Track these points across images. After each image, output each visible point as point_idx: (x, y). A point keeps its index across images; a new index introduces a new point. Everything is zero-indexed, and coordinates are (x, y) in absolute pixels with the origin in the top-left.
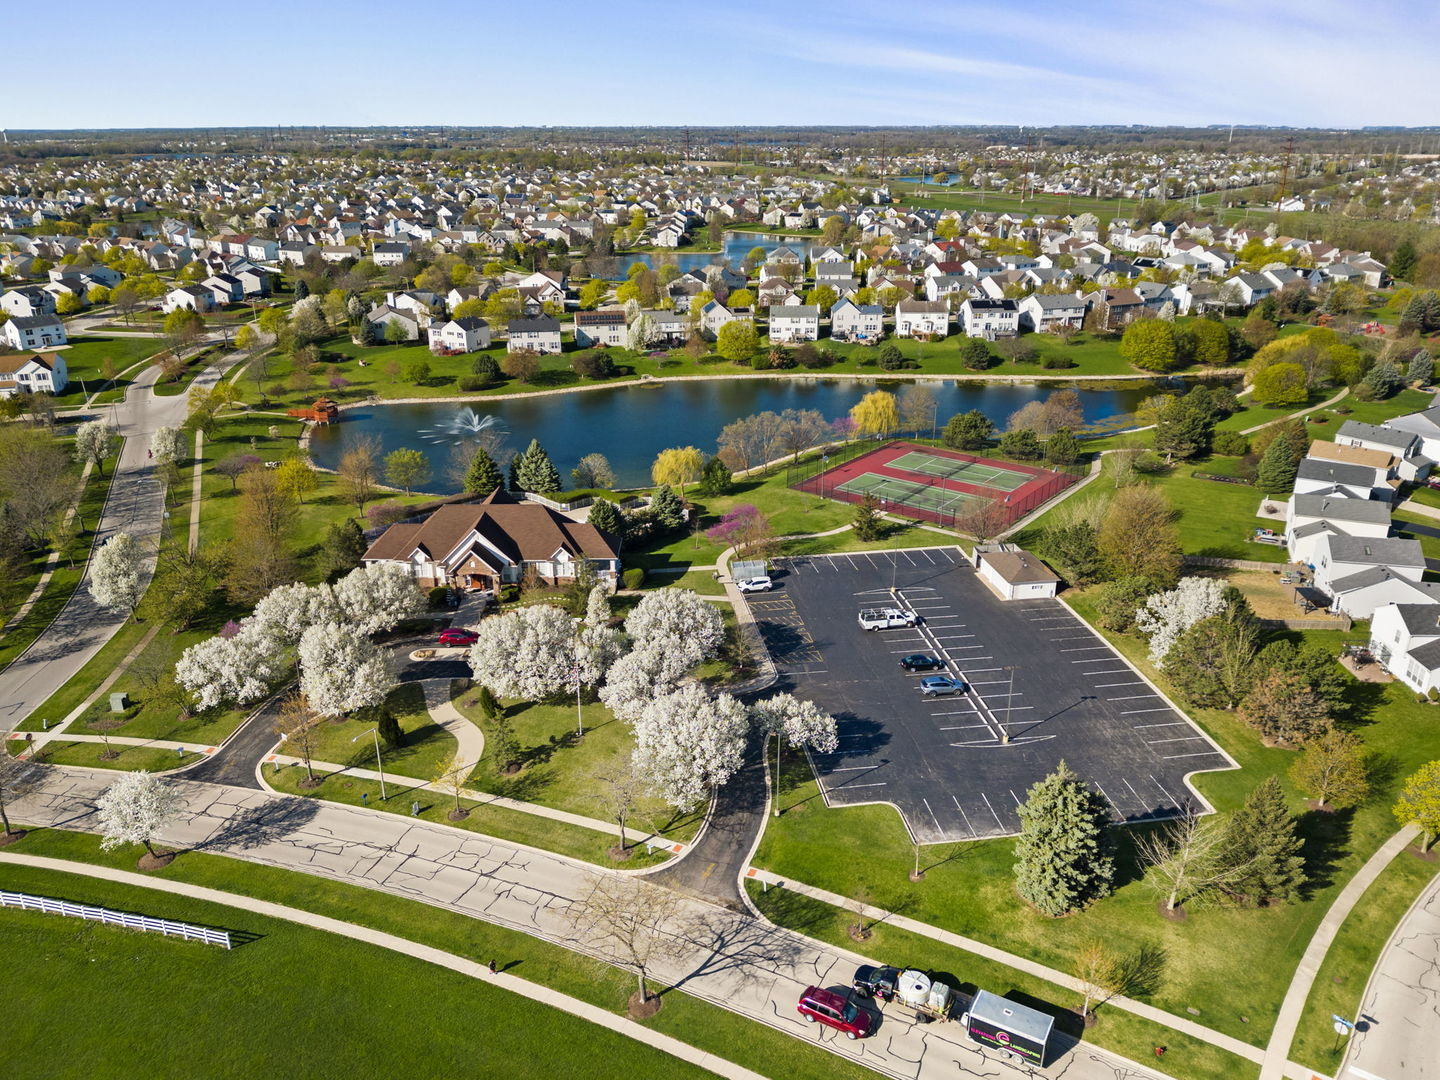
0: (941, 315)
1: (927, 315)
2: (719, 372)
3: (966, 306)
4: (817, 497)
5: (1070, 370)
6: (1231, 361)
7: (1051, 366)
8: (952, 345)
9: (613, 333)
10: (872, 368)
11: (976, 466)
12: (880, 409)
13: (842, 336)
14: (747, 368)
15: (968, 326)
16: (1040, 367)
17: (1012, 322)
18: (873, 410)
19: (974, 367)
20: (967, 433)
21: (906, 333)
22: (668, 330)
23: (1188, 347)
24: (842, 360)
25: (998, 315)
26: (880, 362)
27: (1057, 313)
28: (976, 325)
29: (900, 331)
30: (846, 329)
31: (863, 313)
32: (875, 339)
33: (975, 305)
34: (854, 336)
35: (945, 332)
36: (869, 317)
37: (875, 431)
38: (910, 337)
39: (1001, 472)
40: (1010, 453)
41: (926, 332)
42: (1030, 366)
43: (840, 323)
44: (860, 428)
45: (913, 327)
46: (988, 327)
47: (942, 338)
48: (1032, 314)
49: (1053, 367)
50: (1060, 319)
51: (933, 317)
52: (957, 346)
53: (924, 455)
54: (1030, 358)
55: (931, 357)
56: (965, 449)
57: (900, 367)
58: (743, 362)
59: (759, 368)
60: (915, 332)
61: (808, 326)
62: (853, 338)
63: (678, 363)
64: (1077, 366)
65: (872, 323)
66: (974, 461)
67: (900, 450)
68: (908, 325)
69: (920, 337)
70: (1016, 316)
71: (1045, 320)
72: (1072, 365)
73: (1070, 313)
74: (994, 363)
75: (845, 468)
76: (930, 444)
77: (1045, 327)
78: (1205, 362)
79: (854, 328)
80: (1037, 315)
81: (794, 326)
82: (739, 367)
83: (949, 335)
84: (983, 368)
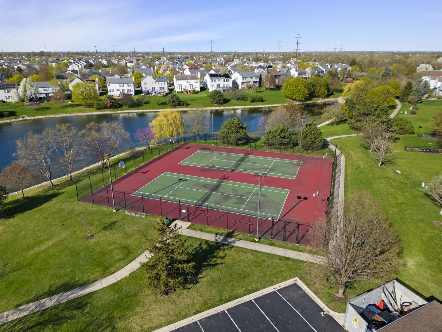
0: (196, 81)
1: (189, 81)
2: (74, 112)
3: (207, 77)
4: (110, 209)
5: (262, 103)
6: (328, 96)
7: (253, 101)
8: (203, 94)
9: (7, 94)
10: (164, 106)
11: (250, 157)
12: (171, 121)
13: (148, 93)
14: (92, 109)
15: (209, 86)
16: (248, 102)
17: (230, 84)
18: (165, 122)
19: (217, 103)
20: (237, 132)
21: (180, 90)
22: (46, 92)
23: (312, 89)
24: (147, 103)
25: (222, 80)
26: (168, 102)
27: (248, 79)
28: (212, 85)
29: (177, 89)
30: (149, 89)
31: (157, 81)
32: (165, 94)
33: (212, 76)
34: (154, 92)
35: (198, 89)
36: (160, 83)
37: (168, 137)
38: (182, 92)
39: (274, 160)
40: (271, 145)
41: (190, 89)
42: (243, 102)
43: (146, 86)
44: (157, 136)
45: (183, 87)
46: (218, 86)
47: (198, 92)
48: (237, 81)
49: (254, 102)
50: (250, 82)
51: (192, 82)
52: (206, 95)
53: (208, 152)
54: (242, 98)
55: (194, 100)
56: (237, 145)
57: (179, 105)
58: (90, 106)
59: (99, 109)
60: (184, 89)
61: (129, 88)
62: (154, 94)
63: (47, 108)
64: (265, 101)
65: (163, 86)
66: (249, 153)
67: (190, 150)
68: (180, 86)
69: (187, 92)
70: (231, 81)
71: (243, 83)
72: (263, 101)
73: (254, 79)
74: (226, 101)
75: (144, 170)
76: (211, 143)
77: (244, 86)
78: (318, 96)
79: (153, 89)
80: (239, 81)
81: (121, 88)
82: (87, 109)
83: (200, 91)
84: (222, 104)
